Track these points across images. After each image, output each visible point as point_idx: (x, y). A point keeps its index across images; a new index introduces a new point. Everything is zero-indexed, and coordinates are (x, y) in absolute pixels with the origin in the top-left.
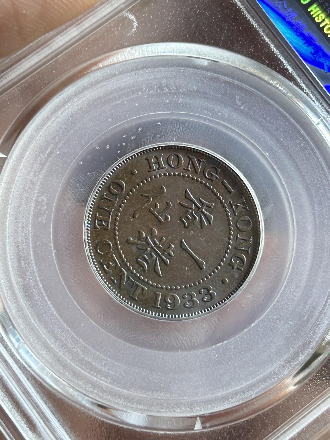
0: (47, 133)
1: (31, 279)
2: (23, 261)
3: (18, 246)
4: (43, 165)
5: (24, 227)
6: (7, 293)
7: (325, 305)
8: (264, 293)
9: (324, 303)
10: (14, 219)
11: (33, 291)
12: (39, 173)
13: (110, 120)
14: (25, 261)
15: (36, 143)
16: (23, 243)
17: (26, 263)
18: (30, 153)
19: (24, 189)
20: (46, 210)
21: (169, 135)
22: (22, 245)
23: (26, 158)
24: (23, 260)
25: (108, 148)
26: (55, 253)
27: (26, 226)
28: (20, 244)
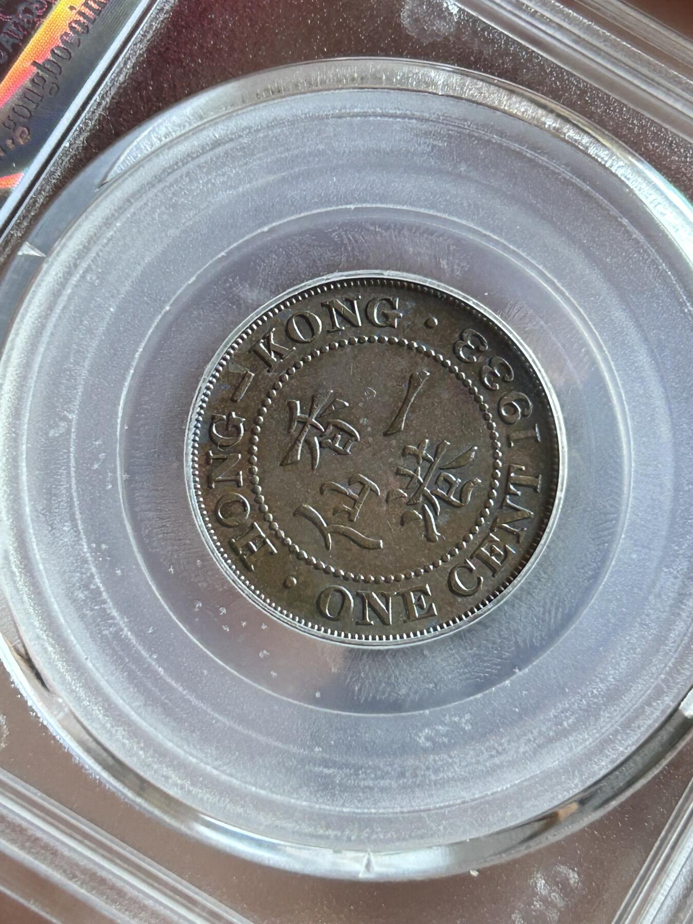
0: (287, 788)
1: (592, 693)
2: (565, 724)
3: (539, 746)
4: (357, 769)
5: (498, 752)
6: (639, 727)
7: (404, 117)
8: (427, 238)
9: (398, 120)
10: (489, 779)
11: (614, 678)
12: (375, 768)
13: (205, 672)
14: (562, 721)
15: (317, 803)
16: (529, 741)
17: (566, 716)
18: (343, 805)
19: (421, 786)
20: (443, 723)
21: (188, 542)
22: (535, 739)
23: (358, 808)
24: (561, 724)
25: (265, 652)
26: (520, 669)
27: (494, 748)
28: (535, 745)
